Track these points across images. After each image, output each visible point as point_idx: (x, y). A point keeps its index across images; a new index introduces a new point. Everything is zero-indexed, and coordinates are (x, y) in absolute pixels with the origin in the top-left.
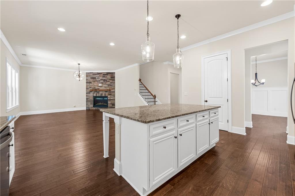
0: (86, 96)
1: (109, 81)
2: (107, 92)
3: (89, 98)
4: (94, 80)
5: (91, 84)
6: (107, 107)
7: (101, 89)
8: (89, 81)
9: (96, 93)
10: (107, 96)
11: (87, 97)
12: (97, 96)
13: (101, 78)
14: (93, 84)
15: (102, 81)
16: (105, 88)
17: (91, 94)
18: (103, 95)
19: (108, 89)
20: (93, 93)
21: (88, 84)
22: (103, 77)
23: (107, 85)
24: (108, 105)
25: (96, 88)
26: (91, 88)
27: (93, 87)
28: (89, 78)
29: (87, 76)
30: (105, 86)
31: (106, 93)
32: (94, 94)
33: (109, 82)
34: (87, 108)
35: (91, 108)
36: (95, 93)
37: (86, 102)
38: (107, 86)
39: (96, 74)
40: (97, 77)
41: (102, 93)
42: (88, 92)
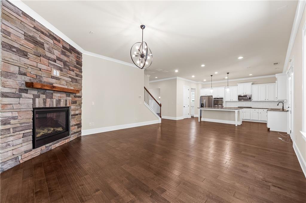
2: (70, 96)
5: (24, 60)
9: (44, 96)
12: (48, 106)
14: (35, 64)
15: (61, 65)
16: (66, 85)
17: (27, 102)
19: (72, 88)
20: (35, 97)
22: (63, 53)
23: (70, 77)
25: (45, 80)
26: (25, 74)
27: (31, 72)
30: (66, 79)
31: (68, 99)
32: (37, 100)
35: (26, 155)
36: (39, 97)
38: (70, 80)
39: (46, 35)
40: (48, 46)
41: (61, 97)
42: (13, 91)
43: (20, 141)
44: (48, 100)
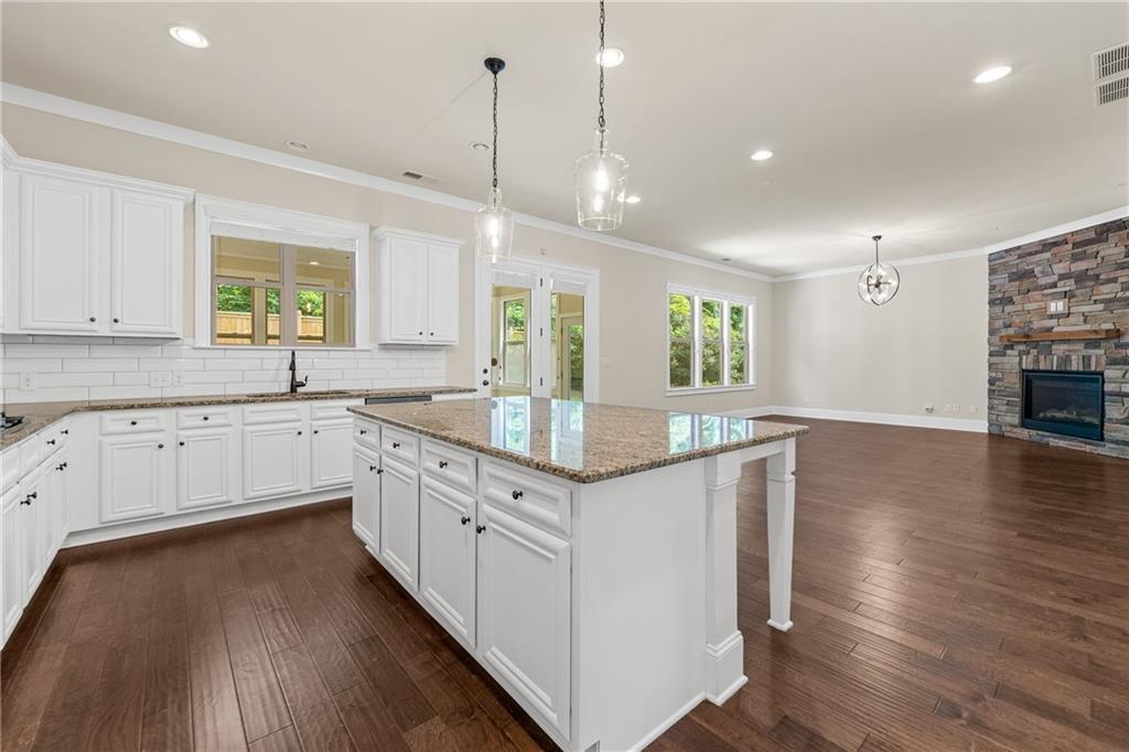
0: (990, 365)
1: (1112, 275)
2: (1098, 347)
3: (1001, 380)
4: (1026, 284)
5: (1008, 308)
6: (1102, 439)
7: (1062, 328)
8: (1000, 296)
9: (1034, 352)
10: (1102, 374)
11: (994, 374)
12: (1042, 367)
13: (1059, 268)
14: (1020, 307)
15: (1069, 285)
16: (1085, 322)
17: (1012, 360)
18: (1076, 365)
19: (1105, 326)
20: (1020, 355)
21: (998, 309)
22: (1075, 258)
23: (1102, 301)
24: (1107, 425)
25: (1036, 325)
26: (1010, 326)
27: (1017, 320)
28: (1002, 279)
29: (992, 271)
30: (1086, 309)
31: (1093, 352)
32: (1024, 358)
33: (1114, 280)
34: (991, 425)
35: (1009, 429)
36: (1028, 353)
37: (990, 398)
38: (1101, 306)
39: (1036, 253)
40: (1040, 268)
41: (1069, 351)
42: (997, 349)
43: (1004, 408)
44: (1042, 357)
